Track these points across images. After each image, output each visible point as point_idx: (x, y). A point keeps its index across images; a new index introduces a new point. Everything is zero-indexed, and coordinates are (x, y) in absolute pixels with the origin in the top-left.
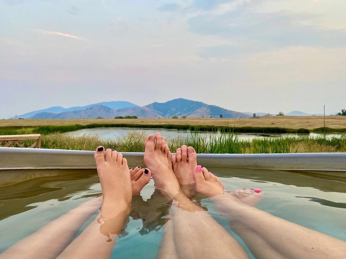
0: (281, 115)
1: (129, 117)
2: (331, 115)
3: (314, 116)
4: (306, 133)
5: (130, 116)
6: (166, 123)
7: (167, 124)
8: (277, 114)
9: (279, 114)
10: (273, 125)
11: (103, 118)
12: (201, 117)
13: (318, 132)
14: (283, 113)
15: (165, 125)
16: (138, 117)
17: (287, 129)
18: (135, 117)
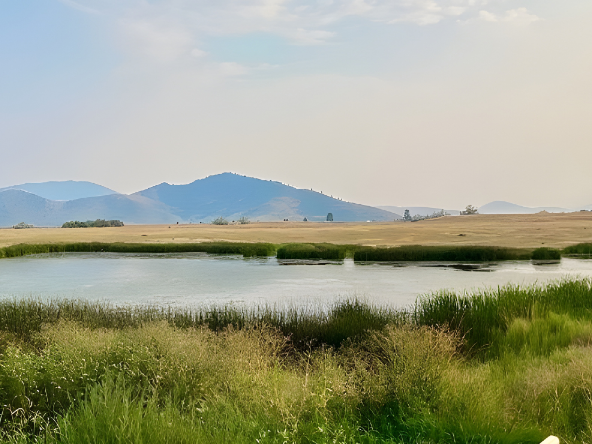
0: (470, 212)
1: (102, 224)
2: (583, 211)
3: (544, 213)
4: (554, 259)
5: (103, 221)
6: (206, 238)
7: (212, 241)
8: (462, 211)
9: (465, 210)
10: (463, 238)
11: (32, 227)
12: (283, 221)
13: (576, 254)
14: (474, 209)
15: (204, 243)
16: (124, 223)
17: (505, 250)
18: (117, 224)
